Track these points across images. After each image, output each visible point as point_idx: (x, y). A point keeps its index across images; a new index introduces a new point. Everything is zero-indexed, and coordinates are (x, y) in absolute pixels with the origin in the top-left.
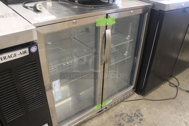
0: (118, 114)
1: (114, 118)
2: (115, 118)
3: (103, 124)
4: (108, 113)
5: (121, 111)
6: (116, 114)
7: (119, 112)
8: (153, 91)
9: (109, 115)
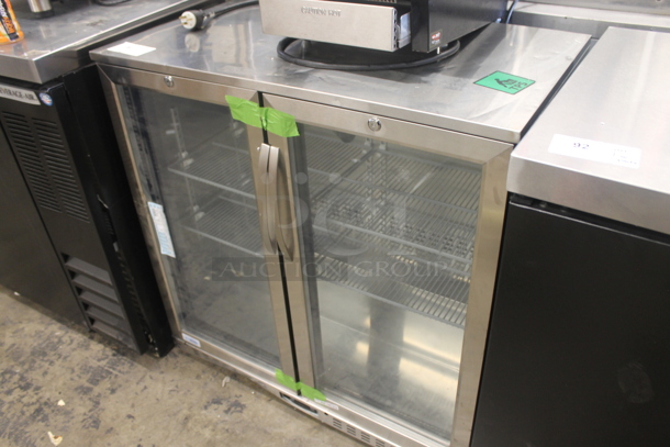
3: (265, 432)
9: (307, 437)
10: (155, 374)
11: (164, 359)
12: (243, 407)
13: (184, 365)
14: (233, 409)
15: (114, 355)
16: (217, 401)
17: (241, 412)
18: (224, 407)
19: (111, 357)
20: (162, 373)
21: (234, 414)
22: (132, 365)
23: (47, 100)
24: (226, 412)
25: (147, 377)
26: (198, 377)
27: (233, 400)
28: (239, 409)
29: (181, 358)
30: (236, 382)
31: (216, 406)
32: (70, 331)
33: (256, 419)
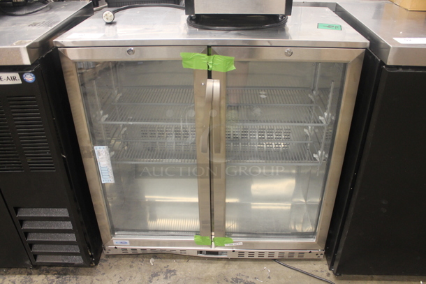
0: (244, 278)
1: (227, 281)
2: (232, 282)
3: (199, 278)
4: (227, 266)
5: (255, 278)
6: (238, 277)
7: (248, 277)
8: (378, 280)
9: (225, 270)
10: (99, 277)
11: (98, 265)
12: (174, 271)
13: (116, 264)
14: (169, 275)
15: (58, 278)
16: (155, 275)
17: (175, 274)
18: (162, 276)
19: (56, 280)
20: (104, 274)
21: (172, 277)
22: (77, 278)
23: (30, 78)
24: (166, 278)
25: (95, 281)
26: (131, 266)
27: (165, 270)
28: (173, 273)
29: (110, 261)
30: (159, 260)
31: (156, 278)
32: (7, 277)
33: (187, 275)
